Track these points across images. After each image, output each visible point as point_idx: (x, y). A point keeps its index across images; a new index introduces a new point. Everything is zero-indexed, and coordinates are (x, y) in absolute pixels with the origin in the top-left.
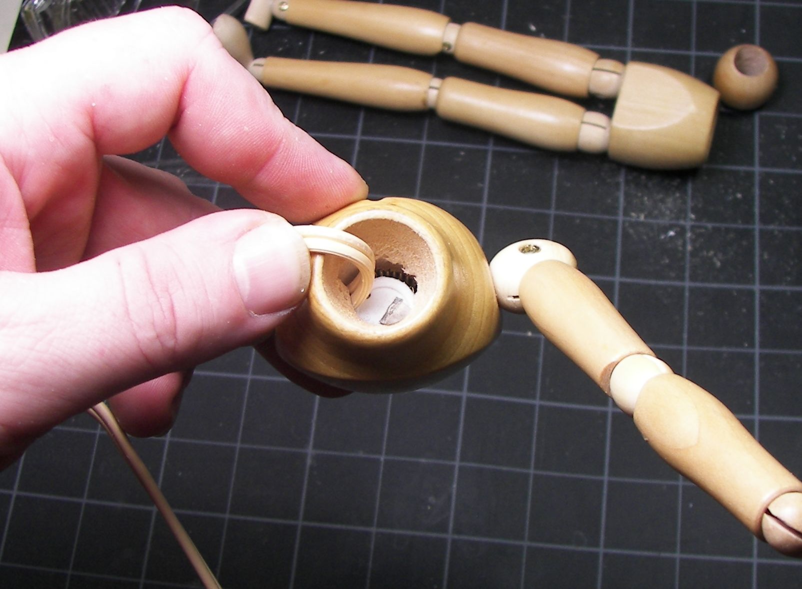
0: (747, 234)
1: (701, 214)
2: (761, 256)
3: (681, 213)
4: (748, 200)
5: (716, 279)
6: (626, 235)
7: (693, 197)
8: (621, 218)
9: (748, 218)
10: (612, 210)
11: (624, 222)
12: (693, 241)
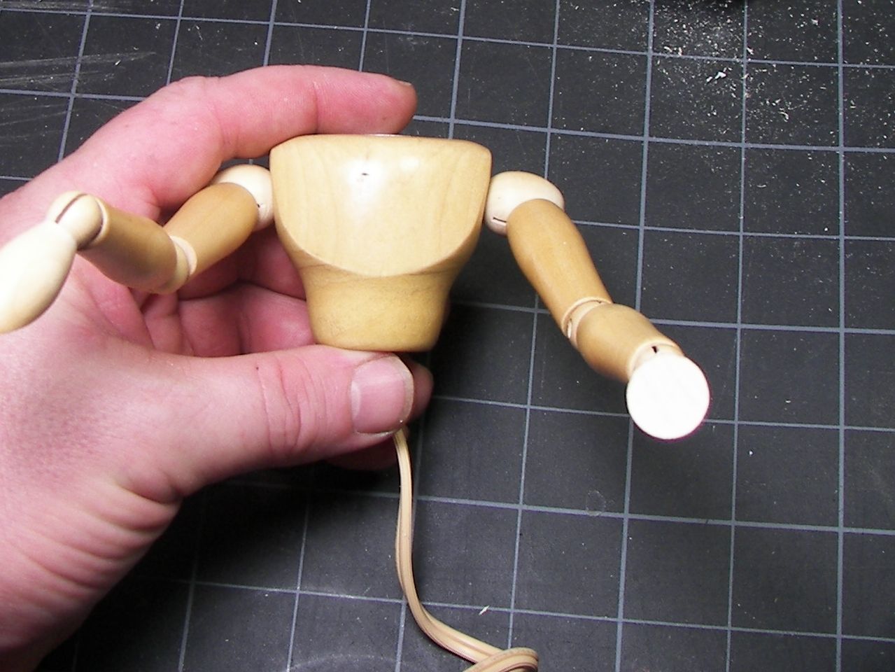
0: (827, 75)
1: (762, 47)
2: (847, 104)
3: (734, 47)
4: (828, 29)
5: (784, 139)
6: (657, 77)
7: (750, 23)
8: (650, 54)
9: (828, 52)
10: (638, 42)
11: (655, 59)
12: (751, 85)
